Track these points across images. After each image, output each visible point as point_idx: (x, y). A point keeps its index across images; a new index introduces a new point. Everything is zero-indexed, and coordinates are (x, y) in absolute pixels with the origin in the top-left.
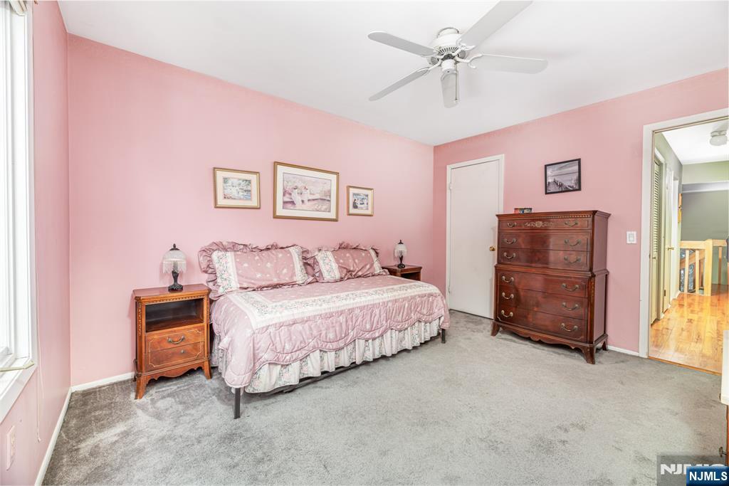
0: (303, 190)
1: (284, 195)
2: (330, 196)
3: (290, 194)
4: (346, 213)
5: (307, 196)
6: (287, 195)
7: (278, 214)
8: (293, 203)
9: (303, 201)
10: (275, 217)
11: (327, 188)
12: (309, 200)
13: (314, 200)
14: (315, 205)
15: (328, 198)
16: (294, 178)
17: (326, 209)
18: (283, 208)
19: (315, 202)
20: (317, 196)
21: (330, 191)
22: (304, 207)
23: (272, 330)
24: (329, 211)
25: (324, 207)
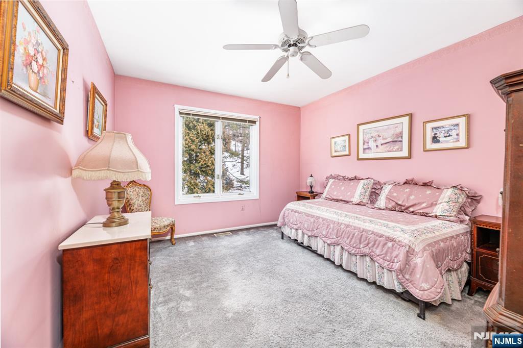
0: (377, 138)
1: (364, 144)
2: (402, 137)
3: (368, 143)
4: (422, 150)
5: (380, 141)
6: (366, 144)
7: (360, 157)
8: (369, 148)
9: (377, 146)
10: (359, 159)
11: (398, 130)
12: (381, 144)
13: (386, 143)
14: (387, 147)
15: (400, 139)
16: (370, 131)
17: (398, 149)
18: (363, 153)
19: (387, 145)
20: (389, 140)
21: (401, 133)
22: (378, 150)
23: (290, 211)
24: (401, 150)
25: (396, 148)
